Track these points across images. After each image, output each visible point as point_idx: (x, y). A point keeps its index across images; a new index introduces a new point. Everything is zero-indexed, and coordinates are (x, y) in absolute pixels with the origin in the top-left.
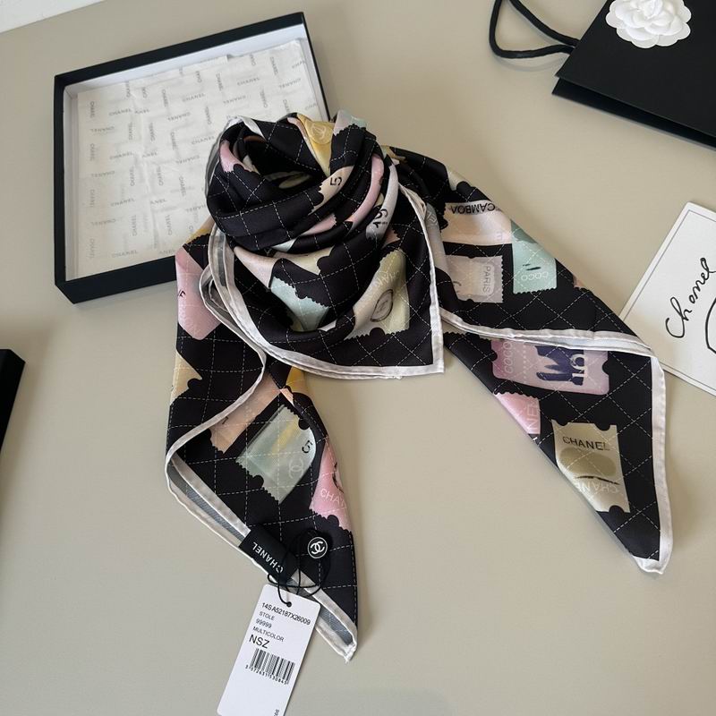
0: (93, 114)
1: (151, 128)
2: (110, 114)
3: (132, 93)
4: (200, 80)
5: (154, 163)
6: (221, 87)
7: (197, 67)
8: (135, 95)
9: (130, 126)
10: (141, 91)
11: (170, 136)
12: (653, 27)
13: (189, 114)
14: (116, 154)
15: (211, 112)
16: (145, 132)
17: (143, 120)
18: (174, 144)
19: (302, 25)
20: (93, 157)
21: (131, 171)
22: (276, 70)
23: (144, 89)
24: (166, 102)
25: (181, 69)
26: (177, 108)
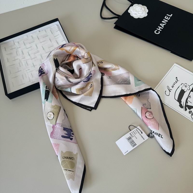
0: (6, 50)
1: (22, 51)
2: (10, 50)
3: (15, 43)
4: (33, 38)
5: (25, 60)
6: (39, 39)
7: (31, 35)
8: (16, 44)
9: (16, 52)
10: (18, 43)
11: (28, 53)
12: (139, 13)
13: (31, 47)
14: (14, 60)
15: (37, 45)
16: (21, 53)
17: (20, 50)
18: (29, 55)
19: (58, 21)
20: (8, 61)
21: (19, 63)
22: (52, 33)
23: (18, 42)
24: (25, 45)
25: (27, 36)
26: (28, 46)
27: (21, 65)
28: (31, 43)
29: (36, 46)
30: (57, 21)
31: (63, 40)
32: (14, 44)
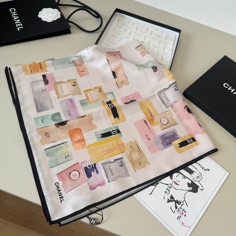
27: (121, 41)
28: (142, 32)
29: (145, 37)
30: (179, 32)
31: (171, 50)
32: (129, 22)
